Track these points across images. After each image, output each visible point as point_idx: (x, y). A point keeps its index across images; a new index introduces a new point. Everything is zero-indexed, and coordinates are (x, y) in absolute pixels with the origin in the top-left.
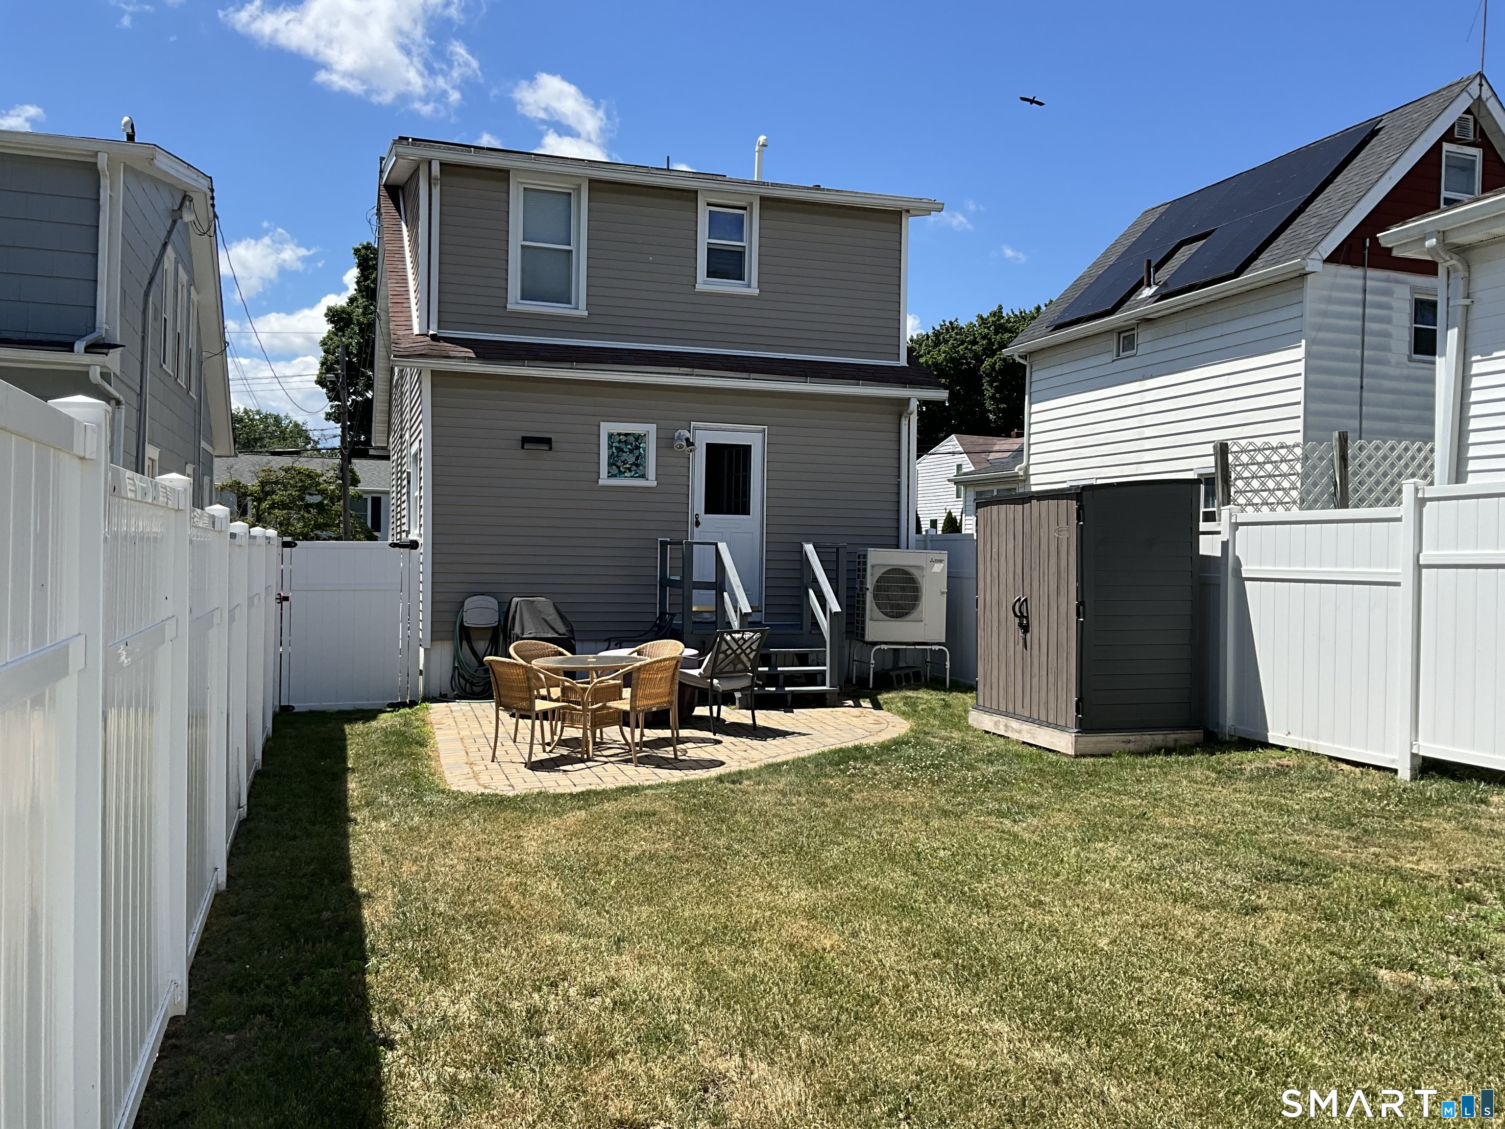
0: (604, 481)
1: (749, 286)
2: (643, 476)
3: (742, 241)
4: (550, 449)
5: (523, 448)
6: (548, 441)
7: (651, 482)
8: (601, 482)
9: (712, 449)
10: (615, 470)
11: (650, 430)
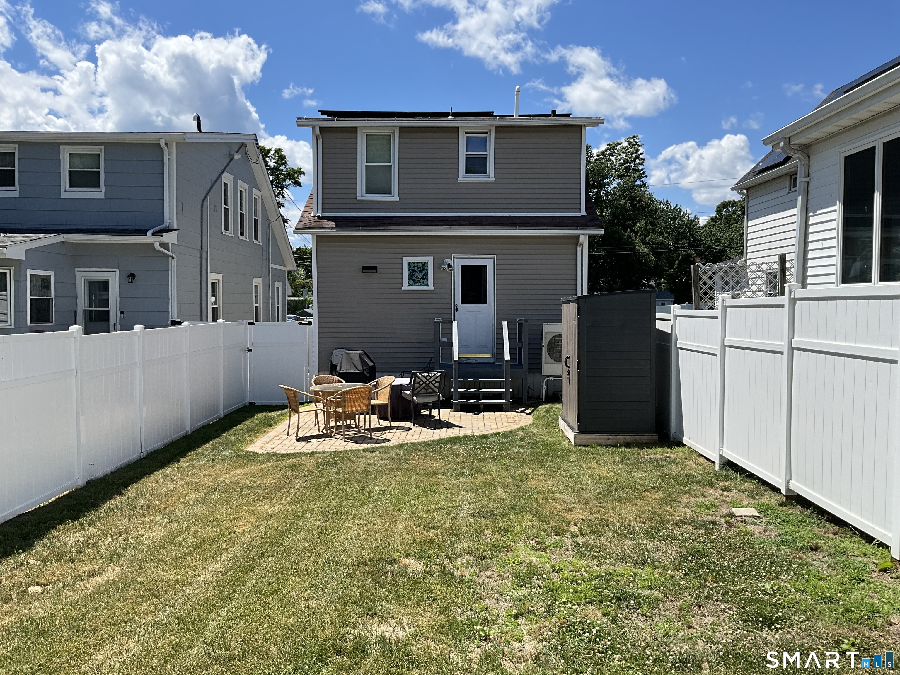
0: (405, 287)
1: (489, 176)
2: (427, 285)
3: (486, 151)
4: (377, 272)
5: (362, 272)
6: (375, 268)
7: (431, 287)
8: (403, 289)
9: (464, 269)
10: (412, 282)
11: (430, 260)
